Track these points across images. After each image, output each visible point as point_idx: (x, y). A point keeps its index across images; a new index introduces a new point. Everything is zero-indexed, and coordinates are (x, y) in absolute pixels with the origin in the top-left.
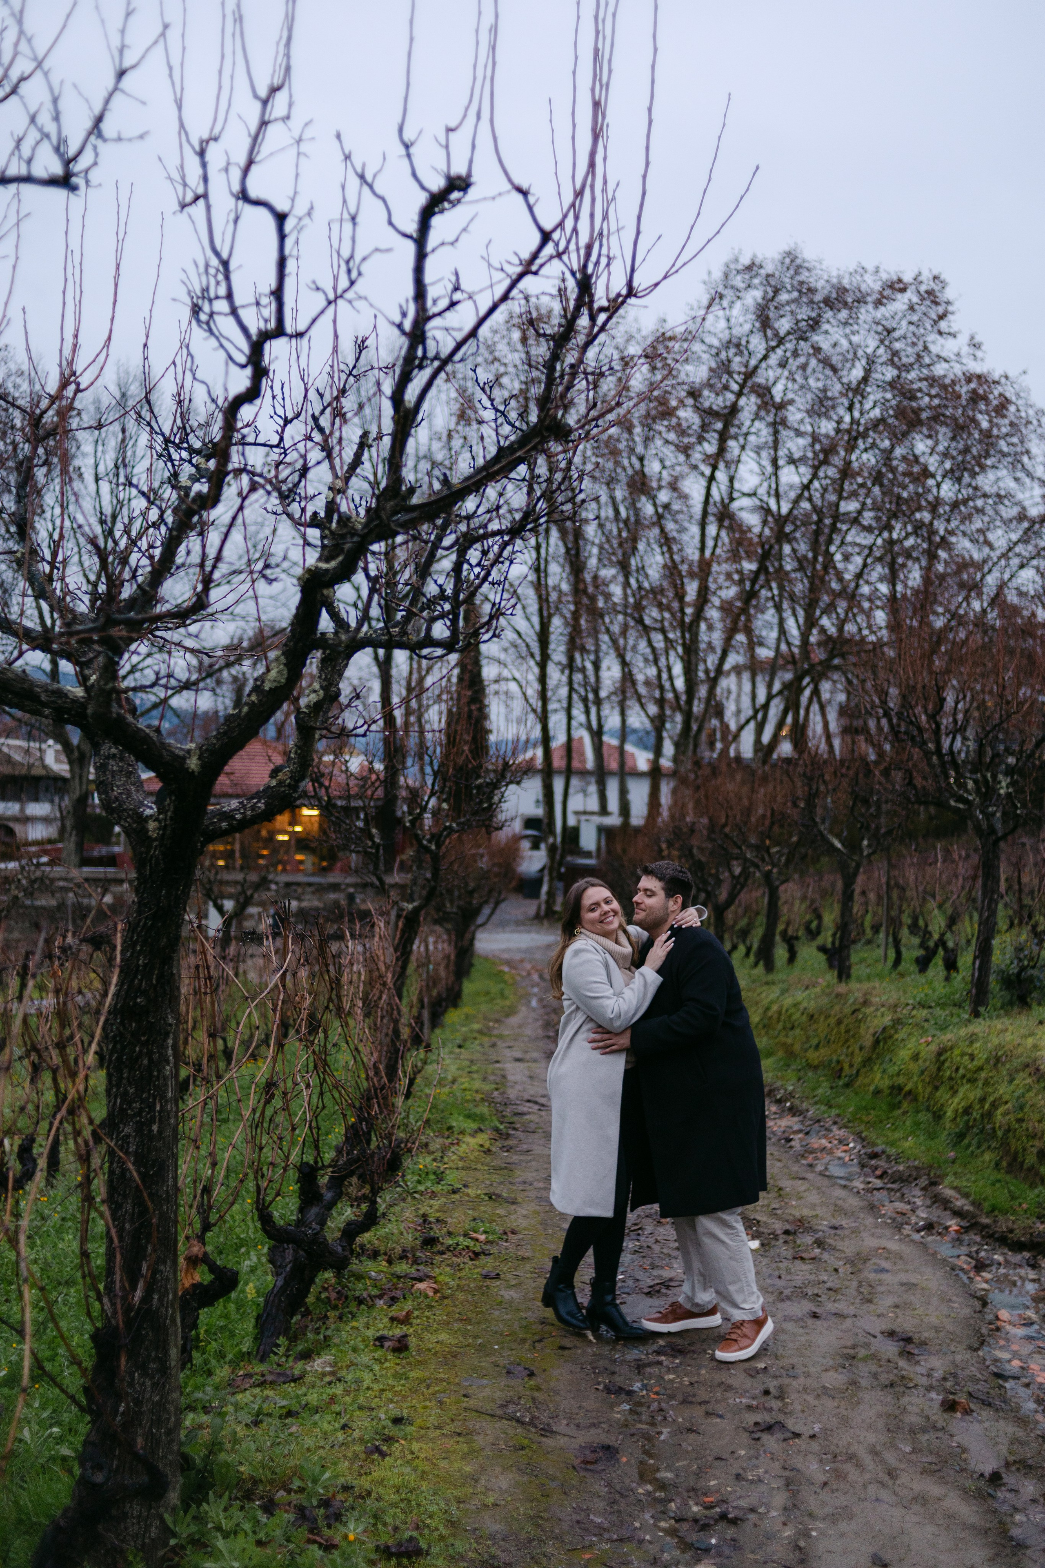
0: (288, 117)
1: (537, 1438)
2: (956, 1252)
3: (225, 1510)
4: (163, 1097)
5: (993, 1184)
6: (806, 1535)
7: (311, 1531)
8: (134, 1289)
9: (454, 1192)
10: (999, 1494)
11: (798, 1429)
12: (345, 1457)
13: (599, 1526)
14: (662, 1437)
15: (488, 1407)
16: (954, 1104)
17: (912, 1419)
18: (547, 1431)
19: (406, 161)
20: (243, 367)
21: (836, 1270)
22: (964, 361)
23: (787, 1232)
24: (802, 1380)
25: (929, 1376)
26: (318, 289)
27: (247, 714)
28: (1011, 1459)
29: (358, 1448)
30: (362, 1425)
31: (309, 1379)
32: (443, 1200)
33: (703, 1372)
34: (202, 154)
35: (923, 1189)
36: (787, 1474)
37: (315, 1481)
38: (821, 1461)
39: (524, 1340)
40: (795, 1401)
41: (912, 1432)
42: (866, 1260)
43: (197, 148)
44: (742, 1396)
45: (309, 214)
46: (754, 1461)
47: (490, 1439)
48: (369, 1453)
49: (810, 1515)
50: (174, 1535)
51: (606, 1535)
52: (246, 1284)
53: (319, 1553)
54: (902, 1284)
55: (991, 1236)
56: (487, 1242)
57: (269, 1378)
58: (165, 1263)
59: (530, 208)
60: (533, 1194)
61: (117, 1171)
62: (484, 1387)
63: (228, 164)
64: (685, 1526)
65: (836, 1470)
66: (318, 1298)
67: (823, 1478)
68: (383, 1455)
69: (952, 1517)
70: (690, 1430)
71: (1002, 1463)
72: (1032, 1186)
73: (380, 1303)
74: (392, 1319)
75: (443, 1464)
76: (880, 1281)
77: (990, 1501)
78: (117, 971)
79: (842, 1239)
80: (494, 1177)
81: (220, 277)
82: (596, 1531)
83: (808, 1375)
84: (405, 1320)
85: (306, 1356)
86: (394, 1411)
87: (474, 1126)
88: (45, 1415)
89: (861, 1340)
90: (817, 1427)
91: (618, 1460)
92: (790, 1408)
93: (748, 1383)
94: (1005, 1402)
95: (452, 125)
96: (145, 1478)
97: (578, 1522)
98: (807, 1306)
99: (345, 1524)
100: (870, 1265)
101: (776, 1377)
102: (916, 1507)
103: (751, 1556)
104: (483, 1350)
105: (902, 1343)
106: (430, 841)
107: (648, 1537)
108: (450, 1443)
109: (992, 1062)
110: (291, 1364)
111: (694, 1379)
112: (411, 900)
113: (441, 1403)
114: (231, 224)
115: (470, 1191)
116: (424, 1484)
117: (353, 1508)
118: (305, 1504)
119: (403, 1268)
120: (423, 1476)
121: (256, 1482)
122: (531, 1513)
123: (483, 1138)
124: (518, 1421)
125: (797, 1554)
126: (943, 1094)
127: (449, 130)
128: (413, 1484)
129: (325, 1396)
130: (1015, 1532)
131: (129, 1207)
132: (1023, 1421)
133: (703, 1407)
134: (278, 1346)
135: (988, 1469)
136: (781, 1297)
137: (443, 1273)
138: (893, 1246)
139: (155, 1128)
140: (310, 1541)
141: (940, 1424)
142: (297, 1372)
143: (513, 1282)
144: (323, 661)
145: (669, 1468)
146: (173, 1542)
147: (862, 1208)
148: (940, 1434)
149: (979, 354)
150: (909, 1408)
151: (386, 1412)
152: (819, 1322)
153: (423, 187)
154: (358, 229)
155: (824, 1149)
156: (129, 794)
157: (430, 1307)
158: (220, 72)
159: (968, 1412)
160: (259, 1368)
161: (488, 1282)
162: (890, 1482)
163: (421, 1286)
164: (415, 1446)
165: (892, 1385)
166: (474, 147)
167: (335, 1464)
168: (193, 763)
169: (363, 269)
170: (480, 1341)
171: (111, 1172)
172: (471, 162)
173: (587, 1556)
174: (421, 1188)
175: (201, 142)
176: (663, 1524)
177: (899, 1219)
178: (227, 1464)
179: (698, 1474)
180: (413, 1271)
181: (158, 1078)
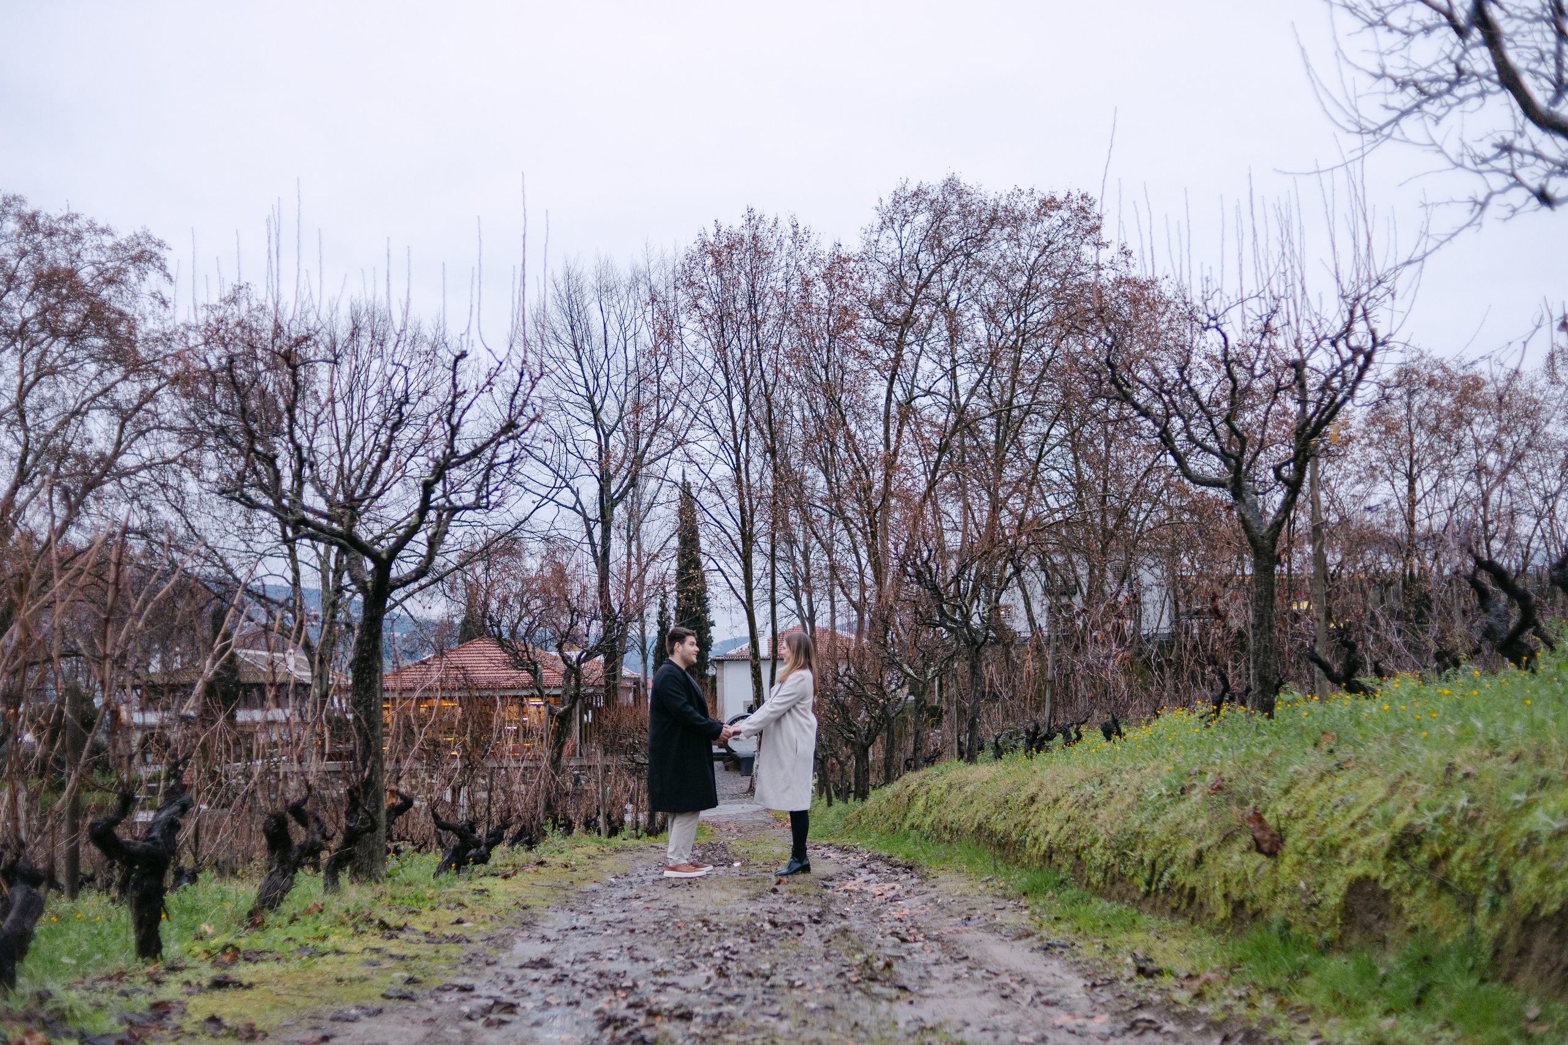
22: (1117, 267)
149: (1130, 261)
153: (453, 353)
172: (467, 348)
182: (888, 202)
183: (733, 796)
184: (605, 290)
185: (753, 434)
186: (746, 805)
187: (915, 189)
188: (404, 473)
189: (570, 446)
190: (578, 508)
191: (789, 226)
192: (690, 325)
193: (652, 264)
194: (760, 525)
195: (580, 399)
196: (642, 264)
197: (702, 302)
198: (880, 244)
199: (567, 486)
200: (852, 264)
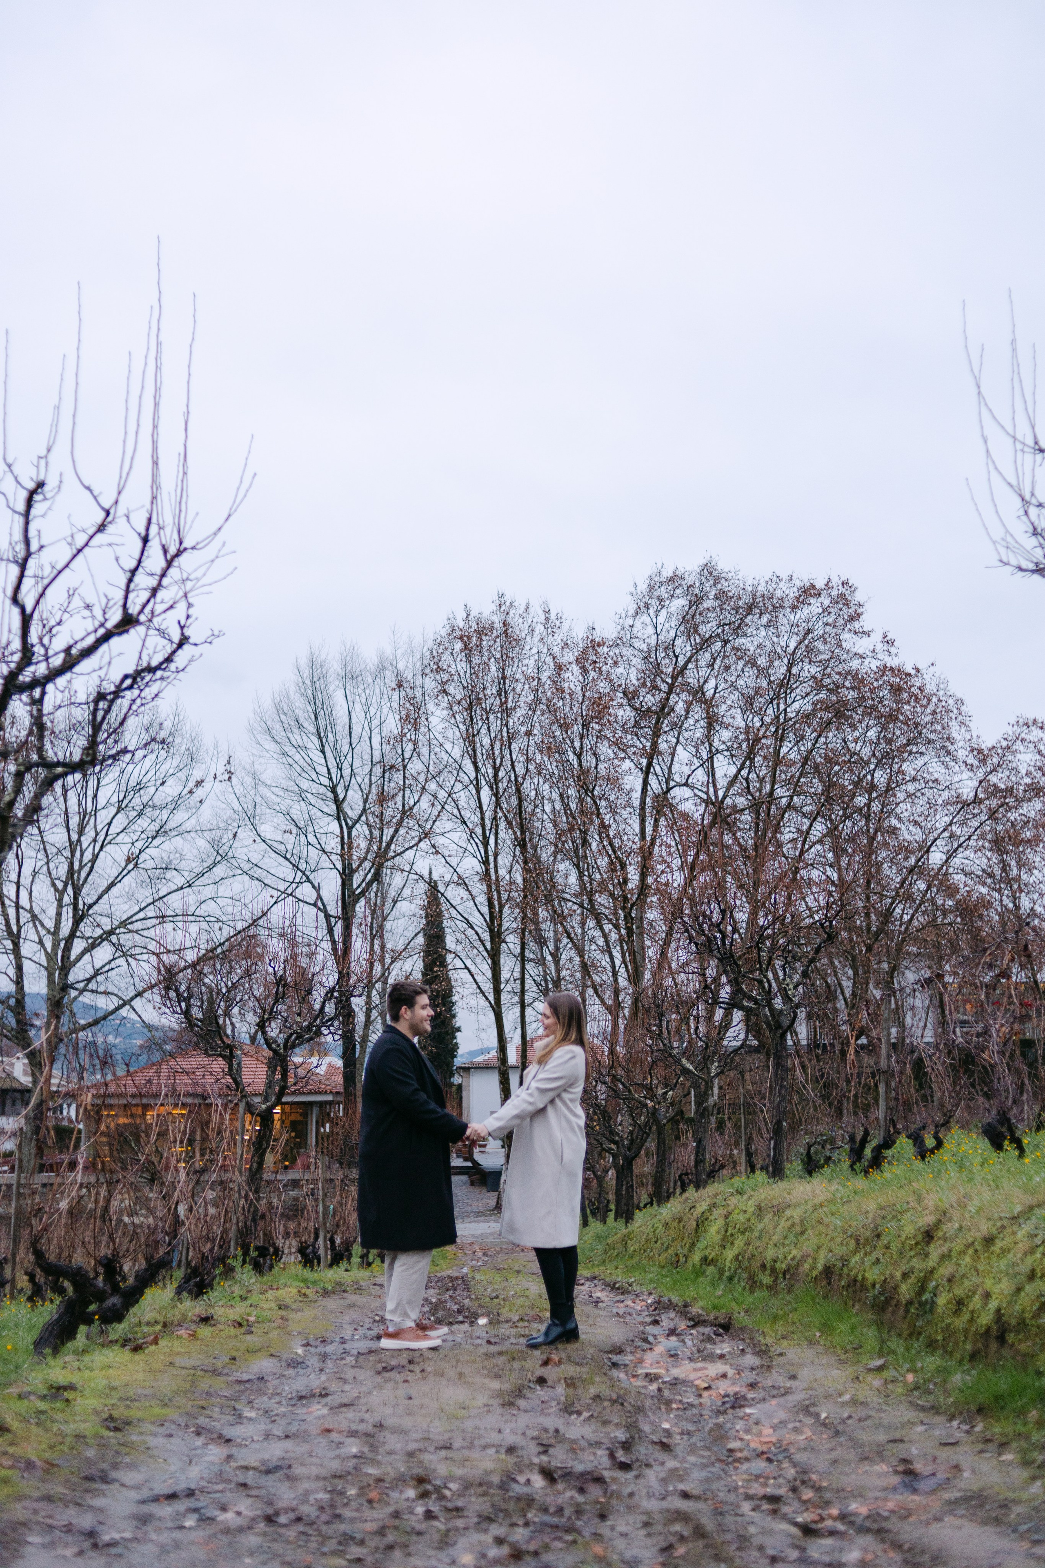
19: (10, 474)
59: (95, 498)
84: (153, 1341)
119: (172, 1329)
127: (40, 458)
134: (46, 1350)
137: (205, 1331)
149: (893, 650)
153: (23, 487)
163: (180, 1332)
172: (46, 474)
182: (643, 587)
183: (479, 1214)
184: (350, 677)
185: (502, 825)
186: (492, 1224)
187: (670, 574)
188: (136, 865)
189: (311, 838)
190: (320, 905)
191: (540, 612)
192: (438, 712)
193: (399, 652)
194: (510, 920)
195: (322, 790)
196: (389, 652)
197: (451, 689)
198: (635, 629)
199: (309, 880)
200: (606, 649)
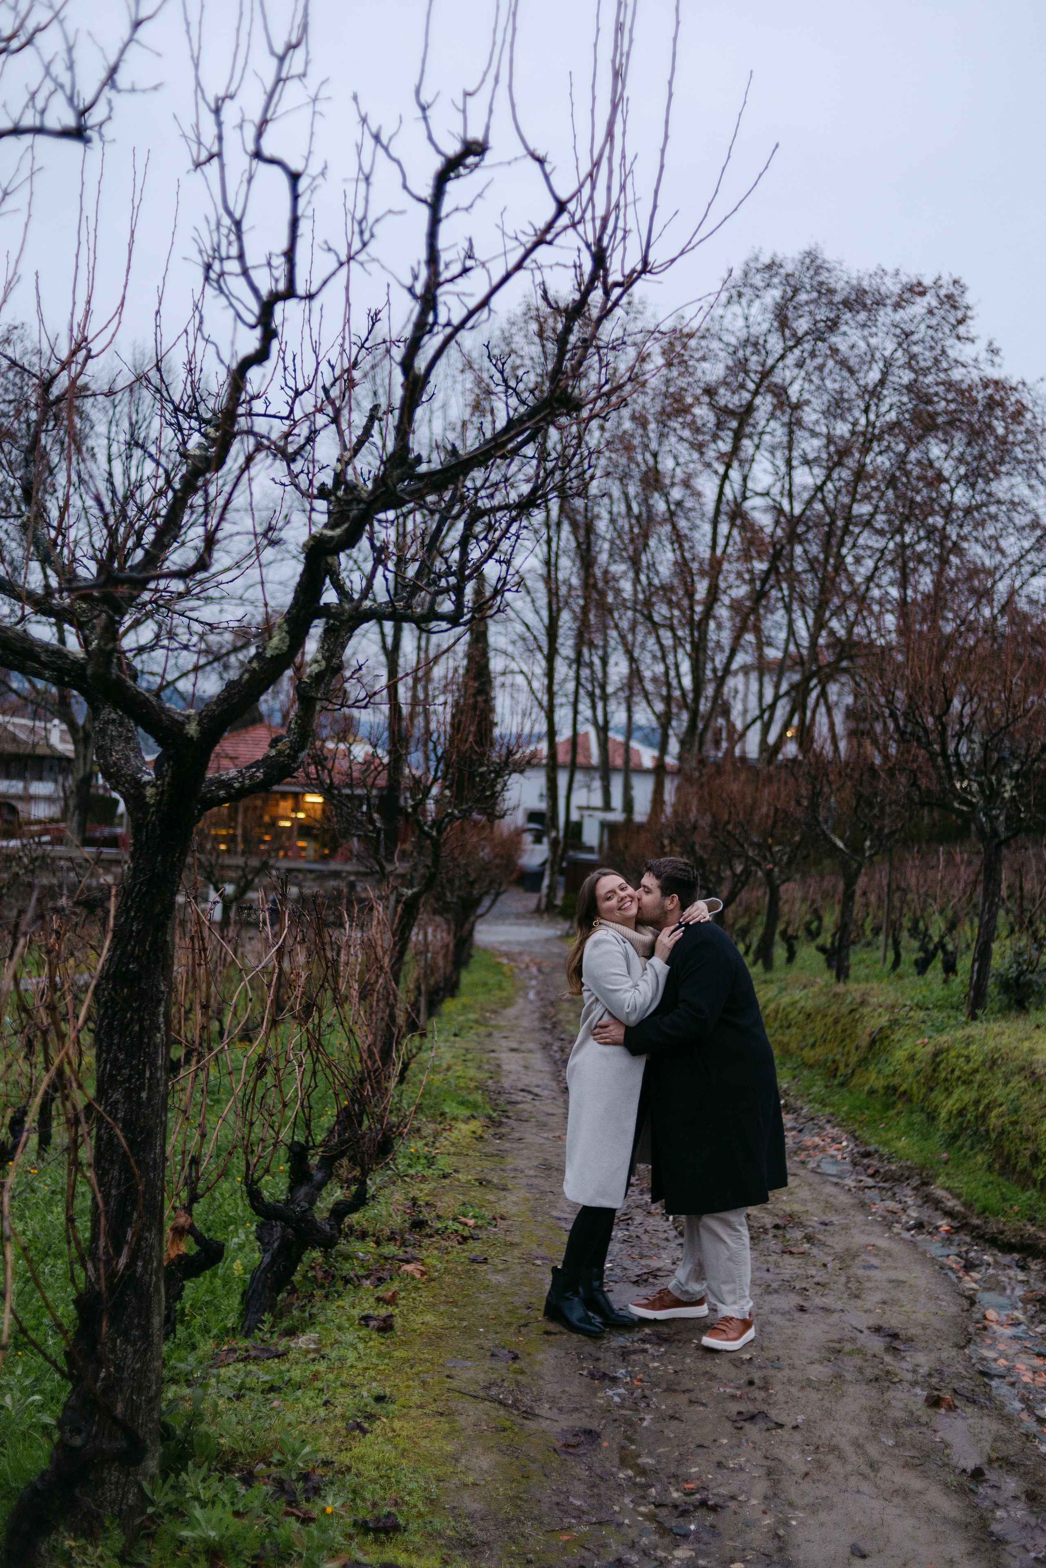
0: (304, 75)
1: (519, 1420)
2: (946, 1251)
3: (204, 1480)
4: (153, 1064)
5: (985, 1186)
6: (786, 1523)
7: (289, 1504)
8: (119, 1254)
9: (445, 1177)
10: (981, 1490)
11: (781, 1419)
12: (326, 1433)
13: (578, 1508)
14: (645, 1424)
15: (471, 1388)
16: (948, 1105)
17: (898, 1413)
18: (529, 1414)
19: (422, 124)
20: (253, 327)
21: (825, 1265)
22: (982, 366)
23: (776, 1227)
24: (786, 1372)
25: (914, 1371)
26: (330, 249)
27: (248, 681)
28: (994, 1455)
29: (340, 1424)
30: (345, 1401)
31: (292, 1356)
32: (434, 1184)
33: (688, 1361)
34: (217, 111)
35: (914, 1189)
36: (768, 1463)
37: (295, 1455)
38: (803, 1451)
39: (510, 1324)
40: (777, 1390)
41: (896, 1426)
42: (855, 1257)
43: (213, 106)
44: (726, 1386)
45: (323, 174)
46: (736, 1450)
47: (472, 1420)
48: (350, 1429)
49: (791, 1505)
50: (152, 1503)
51: (585, 1518)
52: (233, 1260)
53: (296, 1525)
54: (890, 1281)
55: (981, 1237)
56: (476, 1227)
57: (253, 1353)
58: (150, 1230)
59: (547, 177)
60: (524, 1181)
61: (105, 1137)
62: (468, 1368)
63: (243, 121)
64: (663, 1513)
65: (818, 1461)
66: (305, 1277)
67: (805, 1469)
68: (364, 1432)
69: (932, 1510)
70: (672, 1417)
71: (985, 1459)
72: (1024, 1188)
73: (367, 1283)
74: (379, 1299)
75: (425, 1443)
76: (869, 1279)
77: (972, 1497)
78: (110, 936)
79: (832, 1235)
80: (486, 1164)
81: (233, 237)
82: (575, 1513)
83: (793, 1367)
84: (391, 1301)
85: (291, 1332)
86: (376, 1388)
87: (467, 1113)
88: (27, 1382)
89: (848, 1334)
90: (800, 1418)
91: (599, 1445)
92: (774, 1398)
93: (733, 1373)
94: (990, 1400)
95: (470, 89)
96: (124, 1443)
97: (558, 1504)
98: (795, 1300)
99: (324, 1498)
100: (858, 1261)
101: (760, 1368)
102: (896, 1500)
103: (731, 1543)
104: (469, 1332)
105: (888, 1339)
106: (431, 827)
107: (627, 1521)
108: (432, 1423)
109: (988, 1064)
110: (275, 1340)
111: (678, 1368)
112: (410, 886)
113: (424, 1383)
114: (245, 184)
115: (460, 1176)
116: (404, 1461)
117: (332, 1483)
118: (284, 1477)
119: (390, 1249)
120: (404, 1453)
121: (236, 1454)
122: (511, 1493)
123: (475, 1125)
124: (501, 1403)
125: (776, 1541)
126: (937, 1096)
127: (467, 94)
128: (393, 1462)
129: (308, 1373)
130: (995, 1527)
131: (116, 1173)
132: (1007, 1419)
133: (687, 1395)
134: (263, 1322)
135: (970, 1464)
136: (768, 1290)
137: (431, 1256)
138: (883, 1243)
139: (144, 1095)
140: (288, 1514)
141: (924, 1420)
142: (281, 1349)
143: (501, 1267)
144: (326, 631)
145: (650, 1454)
146: (150, 1510)
147: (853, 1206)
148: (924, 1429)
149: (997, 360)
150: (893, 1402)
151: (369, 1391)
152: (806, 1316)
153: (439, 152)
154: (371, 189)
155: (816, 1147)
156: (127, 760)
157: (417, 1289)
158: (238, 30)
159: (952, 1408)
160: (244, 1343)
161: (476, 1266)
162: (872, 1475)
163: (408, 1267)
164: (397, 1424)
165: (876, 1380)
166: (491, 111)
167: (316, 1439)
168: (192, 729)
169: (376, 230)
170: (465, 1324)
171: (99, 1138)
172: (488, 128)
173: (566, 1538)
174: (412, 1172)
175: (217, 100)
176: (642, 1509)
177: (890, 1217)
178: (207, 1435)
179: (679, 1462)
180: (400, 1253)
181: (148, 1044)
182: (737, 273)
198: (726, 321)
